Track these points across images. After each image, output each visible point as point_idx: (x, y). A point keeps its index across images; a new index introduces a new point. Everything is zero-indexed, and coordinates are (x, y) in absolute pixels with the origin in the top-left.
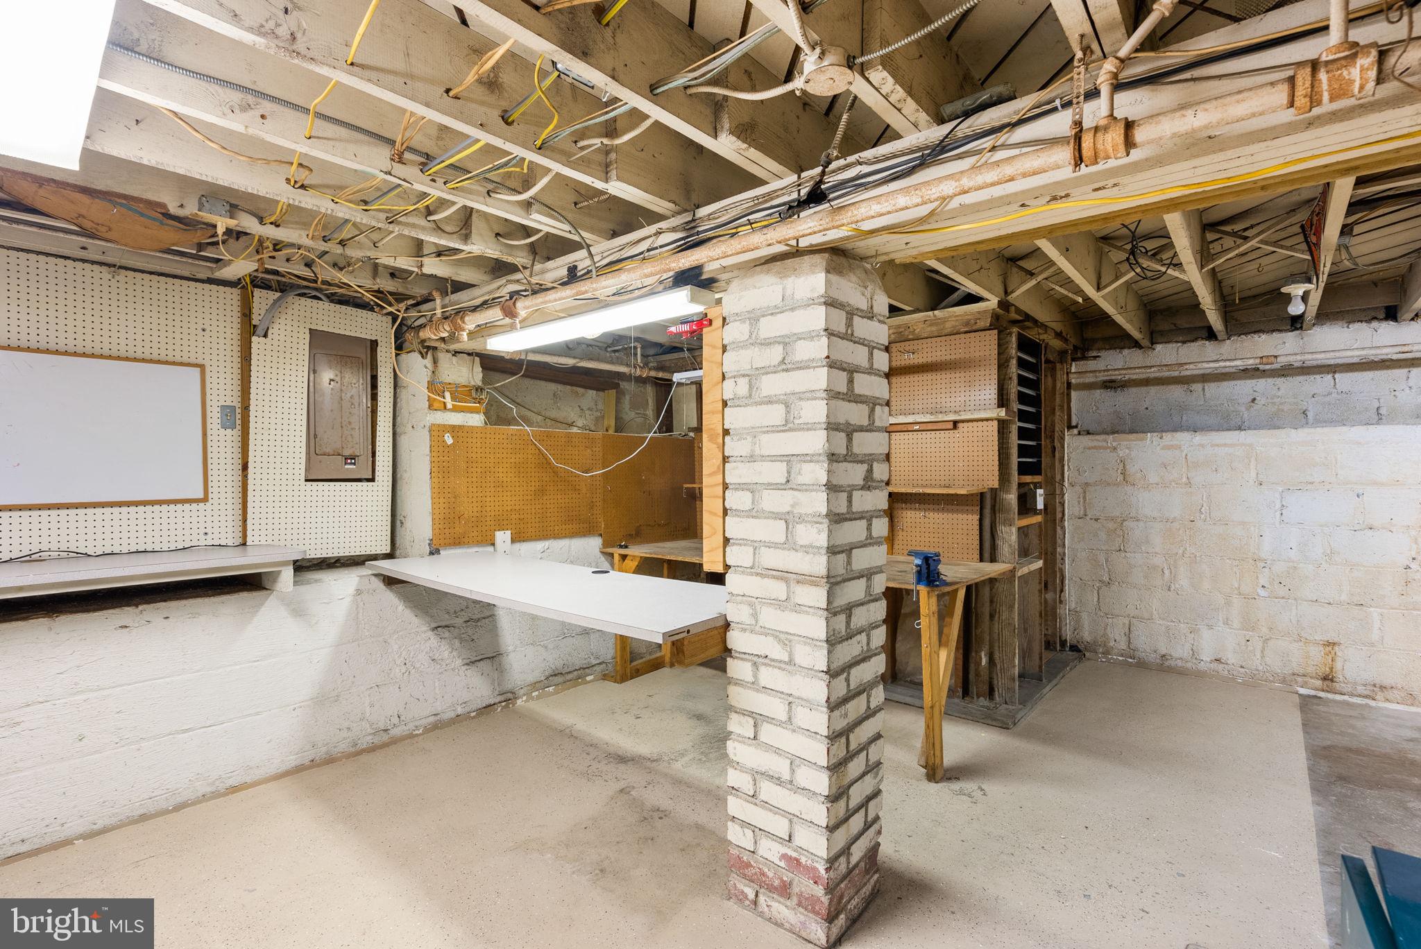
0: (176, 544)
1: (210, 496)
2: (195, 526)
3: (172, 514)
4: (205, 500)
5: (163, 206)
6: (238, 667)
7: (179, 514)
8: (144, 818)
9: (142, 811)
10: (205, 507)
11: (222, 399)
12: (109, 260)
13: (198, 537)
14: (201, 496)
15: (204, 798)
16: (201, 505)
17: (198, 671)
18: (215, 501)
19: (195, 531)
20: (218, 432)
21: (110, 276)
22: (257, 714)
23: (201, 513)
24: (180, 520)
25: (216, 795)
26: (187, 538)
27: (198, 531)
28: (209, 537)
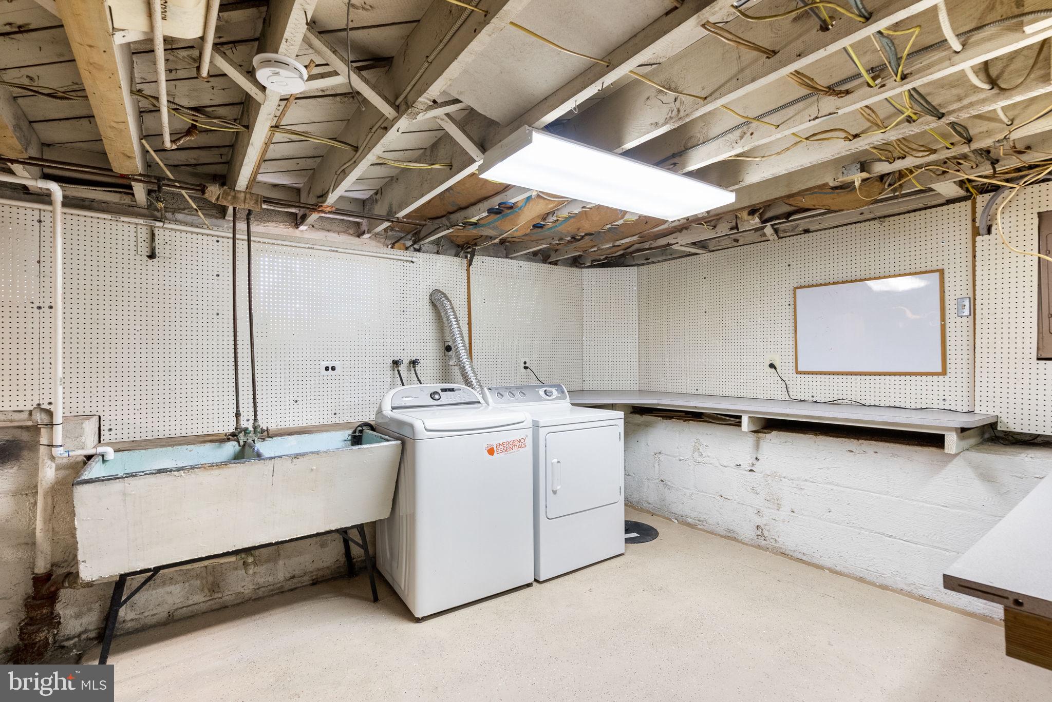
0: (916, 405)
1: (949, 371)
2: (935, 392)
3: (919, 383)
4: (944, 373)
5: (826, 184)
6: (929, 505)
7: (924, 383)
8: (861, 580)
9: (862, 575)
10: (944, 379)
11: (958, 293)
12: (878, 214)
13: (938, 402)
14: (940, 370)
15: (901, 592)
16: (941, 377)
17: (898, 497)
18: (953, 375)
19: (936, 397)
20: (955, 320)
21: (879, 225)
22: (946, 550)
23: (941, 384)
24: (924, 388)
25: (909, 595)
26: (924, 401)
27: (938, 397)
28: (947, 403)
